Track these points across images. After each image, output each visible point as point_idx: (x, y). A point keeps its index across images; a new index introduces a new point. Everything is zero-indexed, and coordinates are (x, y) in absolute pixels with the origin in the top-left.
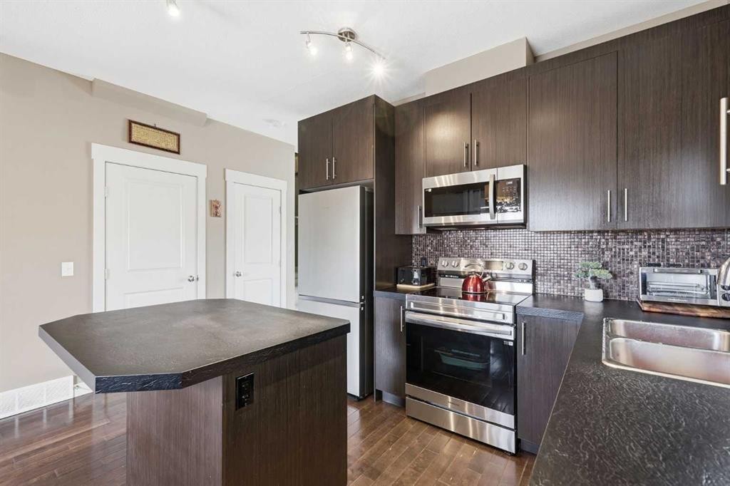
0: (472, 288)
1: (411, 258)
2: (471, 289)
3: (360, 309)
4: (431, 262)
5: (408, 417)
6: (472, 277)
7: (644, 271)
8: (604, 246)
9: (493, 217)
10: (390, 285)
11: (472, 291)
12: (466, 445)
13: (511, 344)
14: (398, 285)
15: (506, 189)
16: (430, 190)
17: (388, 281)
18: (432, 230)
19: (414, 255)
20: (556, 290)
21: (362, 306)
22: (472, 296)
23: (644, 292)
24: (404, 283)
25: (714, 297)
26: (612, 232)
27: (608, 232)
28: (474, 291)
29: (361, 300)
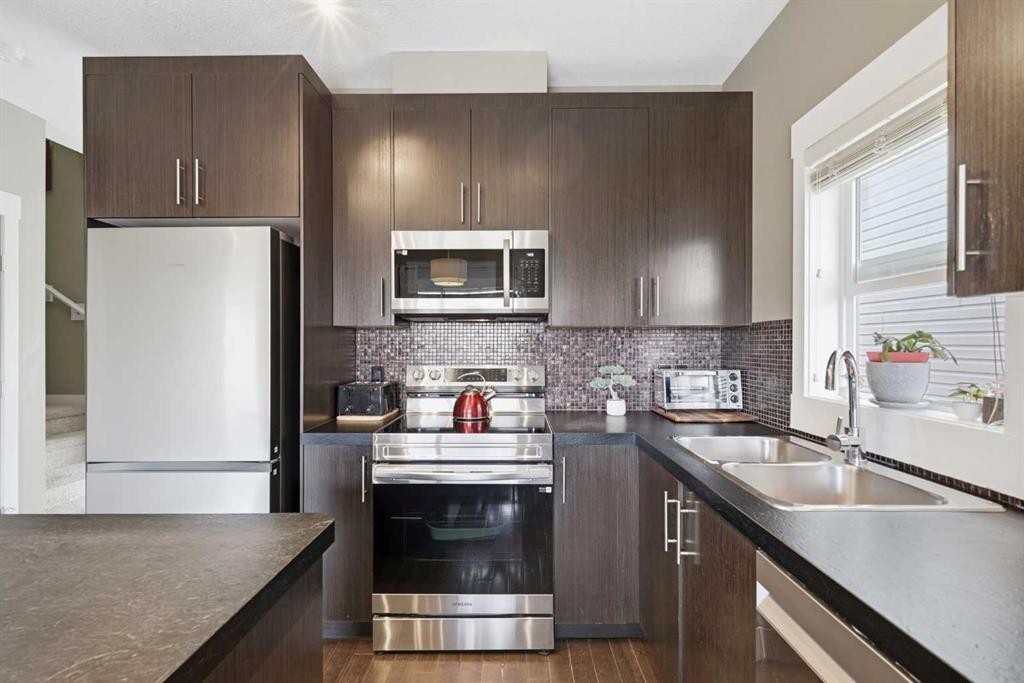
0: (470, 411)
1: (355, 368)
2: (468, 414)
3: (272, 473)
4: (391, 373)
5: (377, 653)
6: (468, 394)
7: (668, 376)
8: (620, 346)
9: (507, 304)
10: (323, 418)
11: (469, 417)
12: (485, 664)
13: (549, 490)
14: (339, 418)
15: (524, 263)
16: (405, 253)
17: (322, 412)
18: (403, 319)
19: (358, 362)
20: (568, 404)
21: (274, 466)
22: (469, 424)
23: (669, 401)
24: (353, 412)
25: (725, 400)
26: (628, 328)
27: (623, 328)
28: (472, 416)
29: (273, 455)
